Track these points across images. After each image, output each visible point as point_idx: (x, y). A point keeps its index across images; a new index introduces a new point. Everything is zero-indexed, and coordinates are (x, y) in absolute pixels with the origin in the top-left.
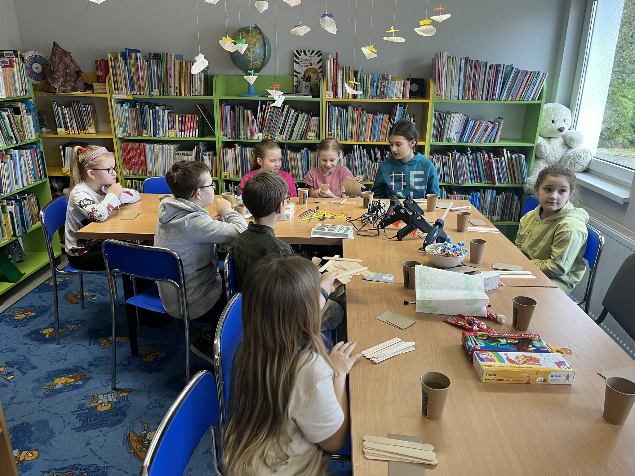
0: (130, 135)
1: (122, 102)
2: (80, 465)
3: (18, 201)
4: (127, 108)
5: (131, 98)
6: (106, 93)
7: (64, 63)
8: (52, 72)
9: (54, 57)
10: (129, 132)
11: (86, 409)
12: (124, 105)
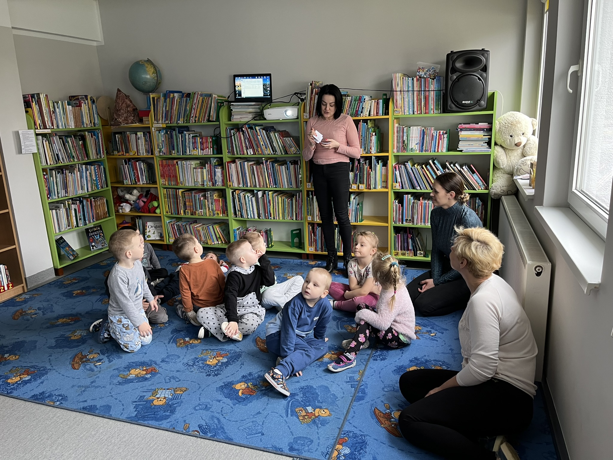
0: (165, 154)
1: (159, 130)
2: (37, 366)
3: (81, 202)
4: (163, 133)
5: (165, 126)
6: (149, 124)
7: (126, 104)
8: (117, 111)
9: (118, 100)
10: (164, 152)
11: (64, 337)
12: (161, 132)
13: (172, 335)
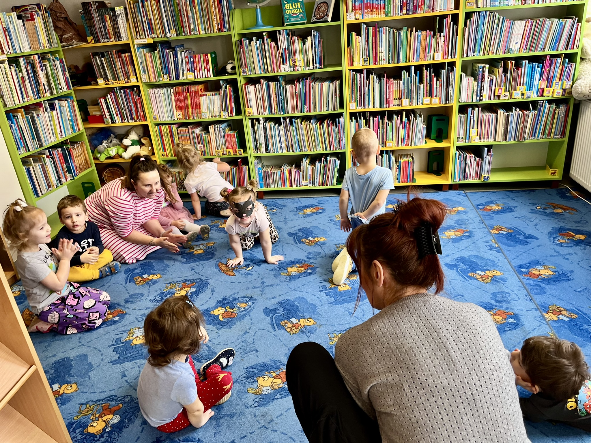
2: (116, 396)
5: (151, 41)
6: (128, 40)
11: (123, 343)
13: (269, 318)
